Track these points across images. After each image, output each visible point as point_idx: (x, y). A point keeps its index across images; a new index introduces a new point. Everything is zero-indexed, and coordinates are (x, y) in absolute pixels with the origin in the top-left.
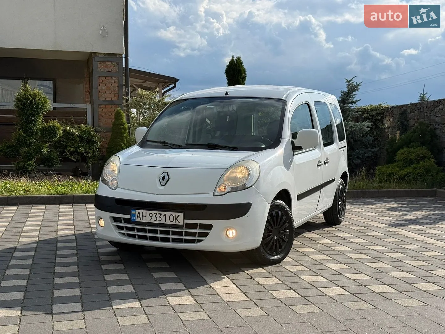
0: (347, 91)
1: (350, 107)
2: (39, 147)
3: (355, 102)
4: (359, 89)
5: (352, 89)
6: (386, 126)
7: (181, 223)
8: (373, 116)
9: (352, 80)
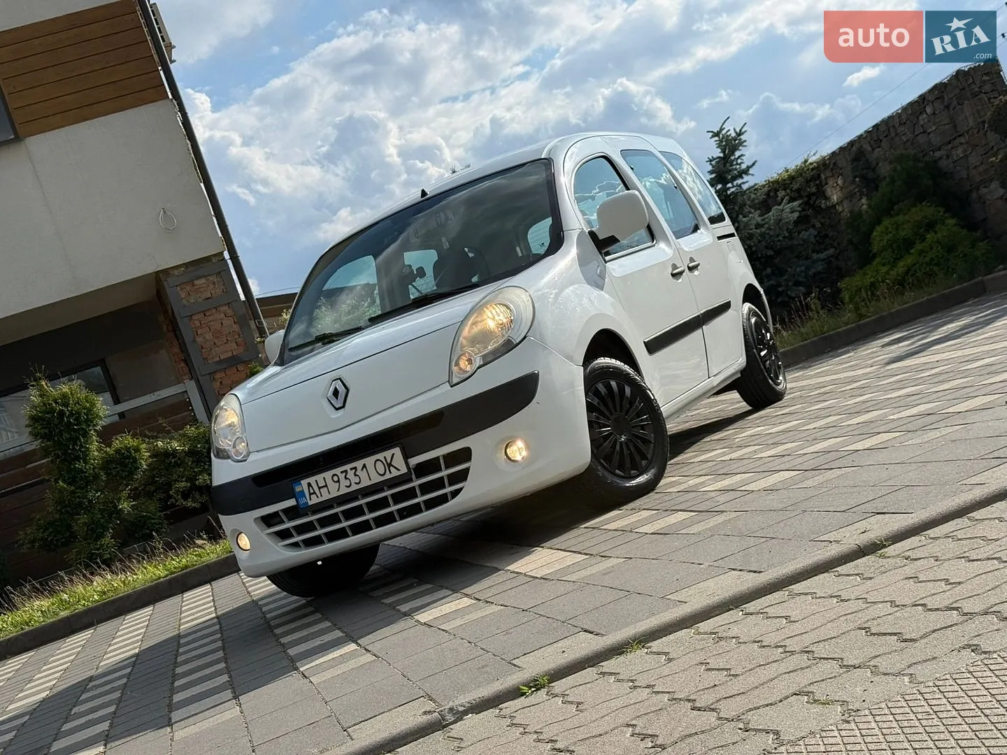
0: (722, 155)
1: (740, 186)
2: (111, 503)
3: (746, 172)
4: (745, 141)
5: (730, 144)
6: (836, 200)
7: (404, 470)
8: (798, 191)
9: (724, 128)
